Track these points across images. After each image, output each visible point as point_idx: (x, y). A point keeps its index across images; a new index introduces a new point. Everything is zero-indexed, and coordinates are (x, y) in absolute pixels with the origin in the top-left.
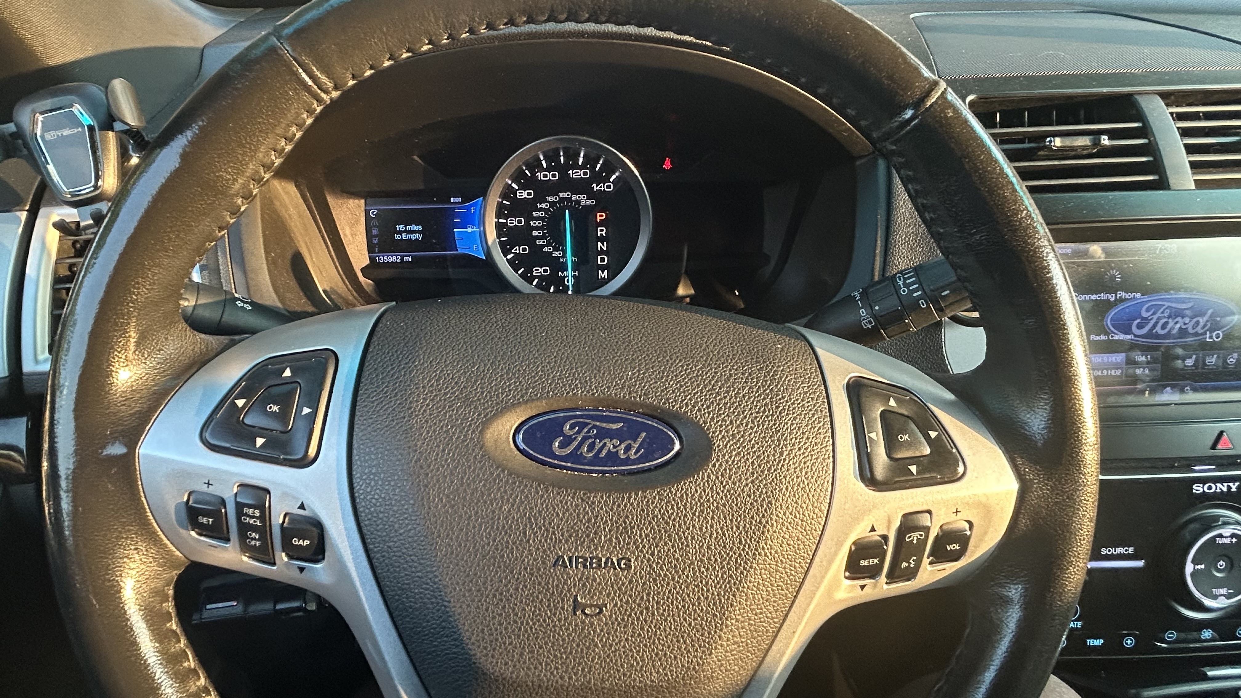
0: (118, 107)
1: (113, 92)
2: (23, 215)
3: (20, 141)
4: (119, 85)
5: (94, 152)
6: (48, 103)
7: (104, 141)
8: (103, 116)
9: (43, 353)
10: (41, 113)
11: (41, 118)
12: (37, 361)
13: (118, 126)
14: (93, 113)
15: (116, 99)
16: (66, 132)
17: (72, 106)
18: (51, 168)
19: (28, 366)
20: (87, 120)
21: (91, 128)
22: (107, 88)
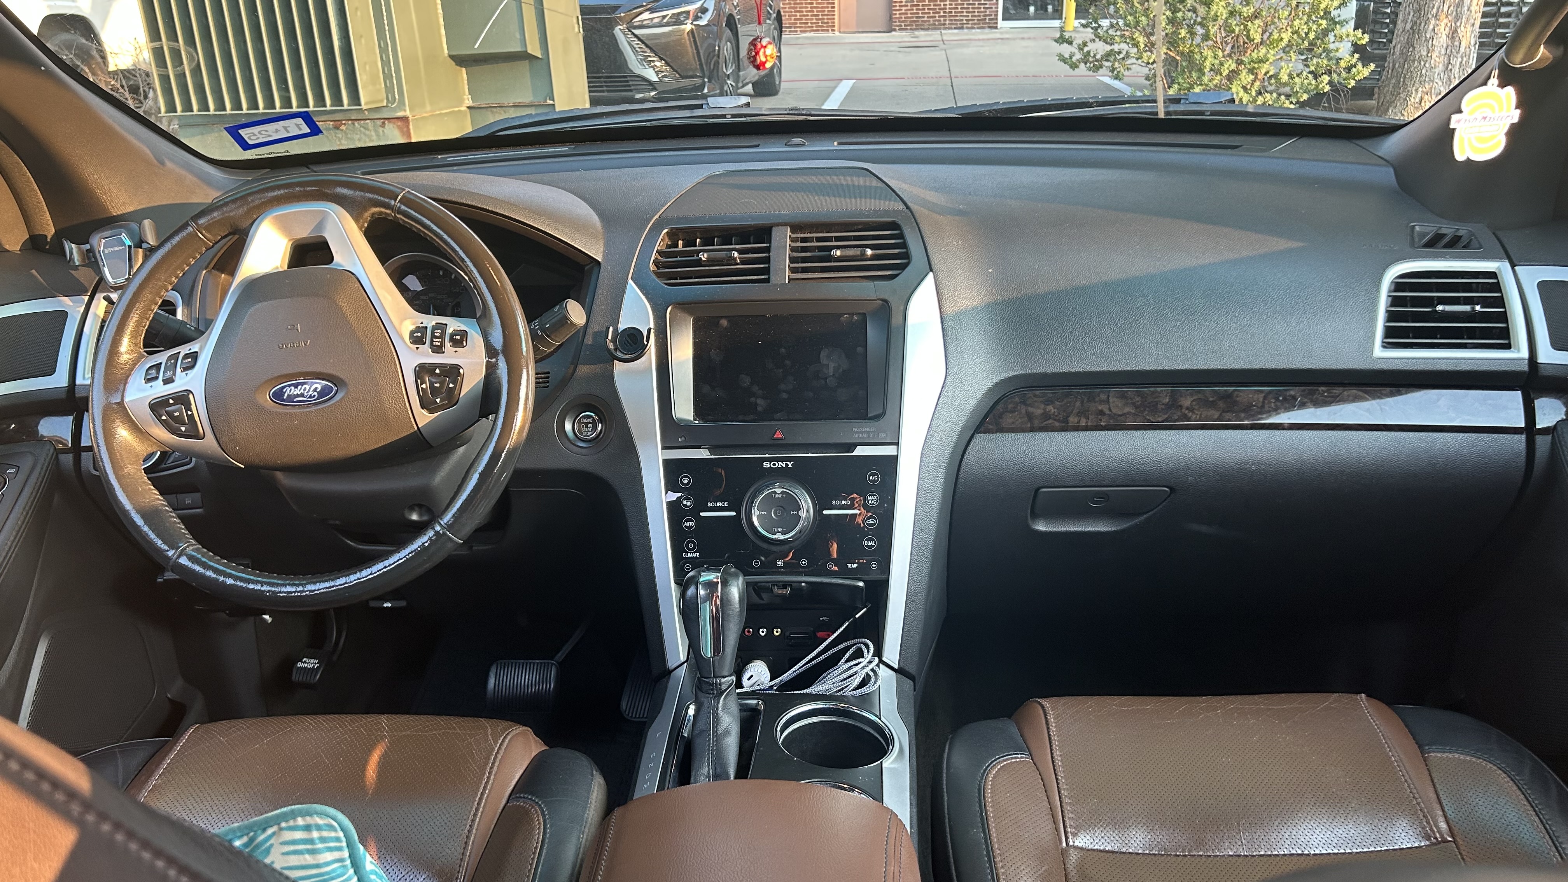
0: (145, 235)
1: (144, 227)
2: (86, 298)
3: (91, 254)
4: (147, 223)
5: (130, 259)
6: (107, 233)
7: (137, 254)
8: (137, 239)
9: (88, 374)
10: (104, 239)
11: (103, 241)
12: (84, 378)
13: (144, 245)
14: (131, 238)
15: (144, 231)
16: (116, 249)
17: (121, 234)
18: (106, 270)
19: (79, 381)
20: (128, 242)
21: (130, 247)
22: (140, 224)
